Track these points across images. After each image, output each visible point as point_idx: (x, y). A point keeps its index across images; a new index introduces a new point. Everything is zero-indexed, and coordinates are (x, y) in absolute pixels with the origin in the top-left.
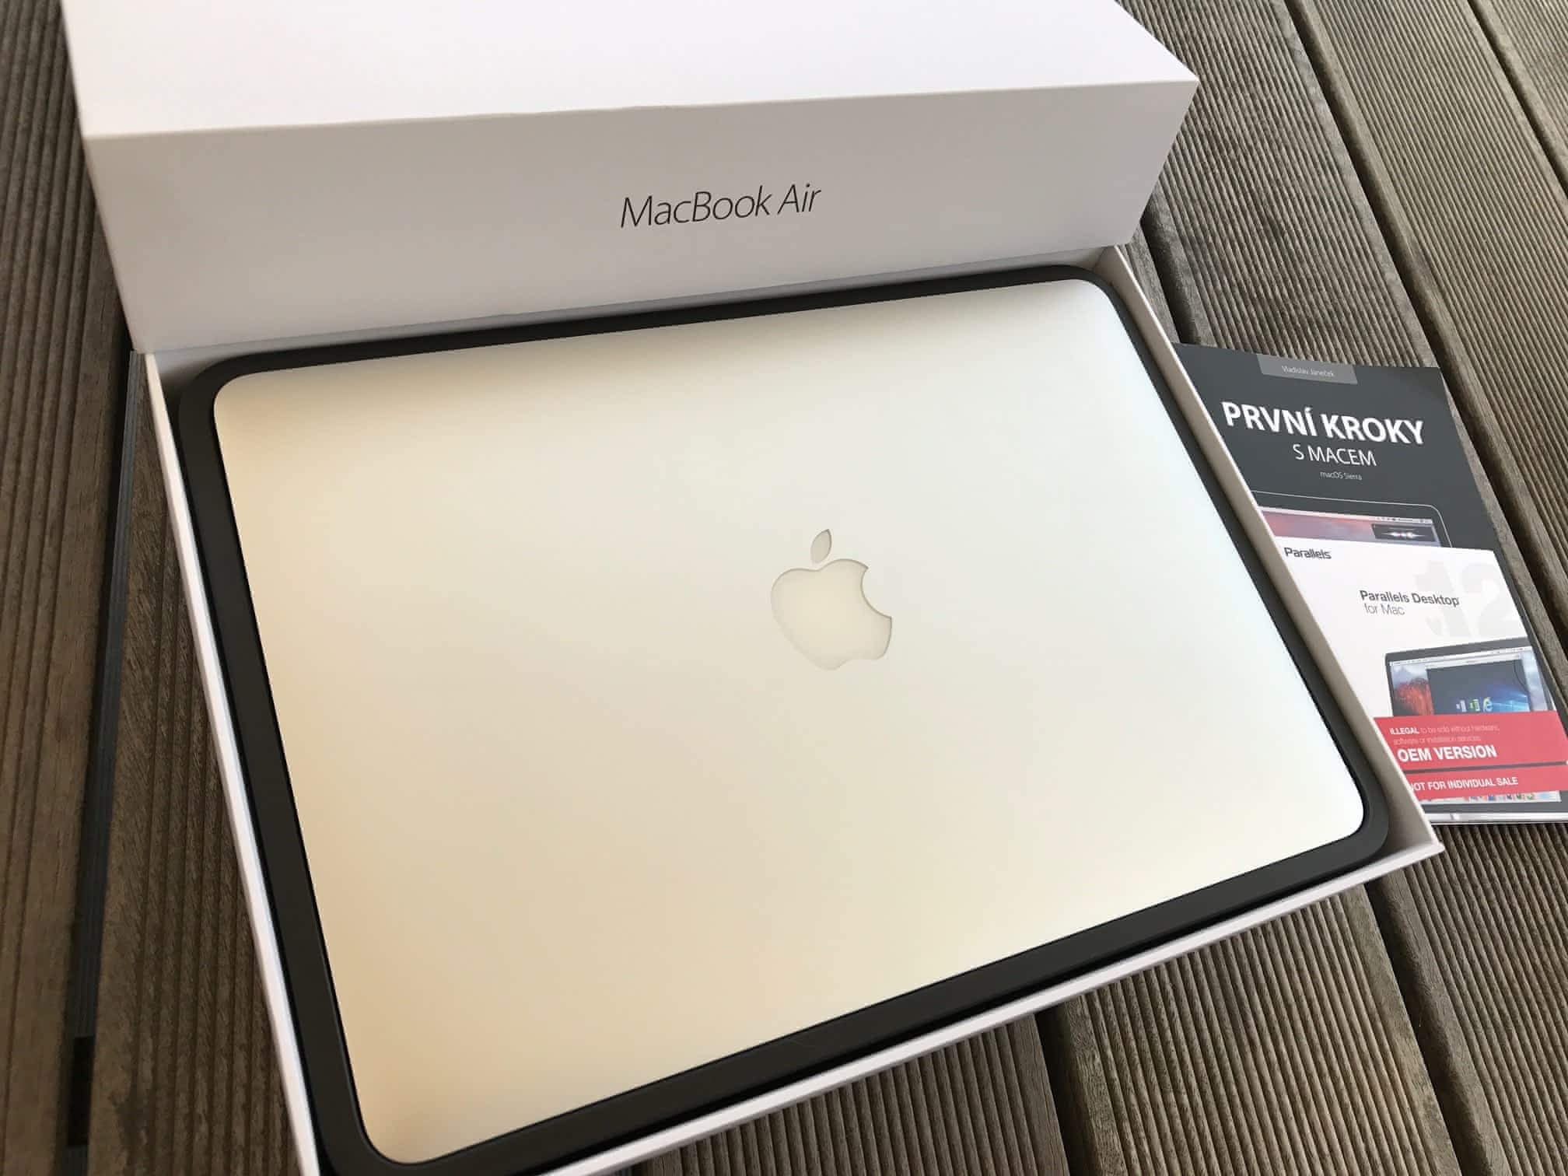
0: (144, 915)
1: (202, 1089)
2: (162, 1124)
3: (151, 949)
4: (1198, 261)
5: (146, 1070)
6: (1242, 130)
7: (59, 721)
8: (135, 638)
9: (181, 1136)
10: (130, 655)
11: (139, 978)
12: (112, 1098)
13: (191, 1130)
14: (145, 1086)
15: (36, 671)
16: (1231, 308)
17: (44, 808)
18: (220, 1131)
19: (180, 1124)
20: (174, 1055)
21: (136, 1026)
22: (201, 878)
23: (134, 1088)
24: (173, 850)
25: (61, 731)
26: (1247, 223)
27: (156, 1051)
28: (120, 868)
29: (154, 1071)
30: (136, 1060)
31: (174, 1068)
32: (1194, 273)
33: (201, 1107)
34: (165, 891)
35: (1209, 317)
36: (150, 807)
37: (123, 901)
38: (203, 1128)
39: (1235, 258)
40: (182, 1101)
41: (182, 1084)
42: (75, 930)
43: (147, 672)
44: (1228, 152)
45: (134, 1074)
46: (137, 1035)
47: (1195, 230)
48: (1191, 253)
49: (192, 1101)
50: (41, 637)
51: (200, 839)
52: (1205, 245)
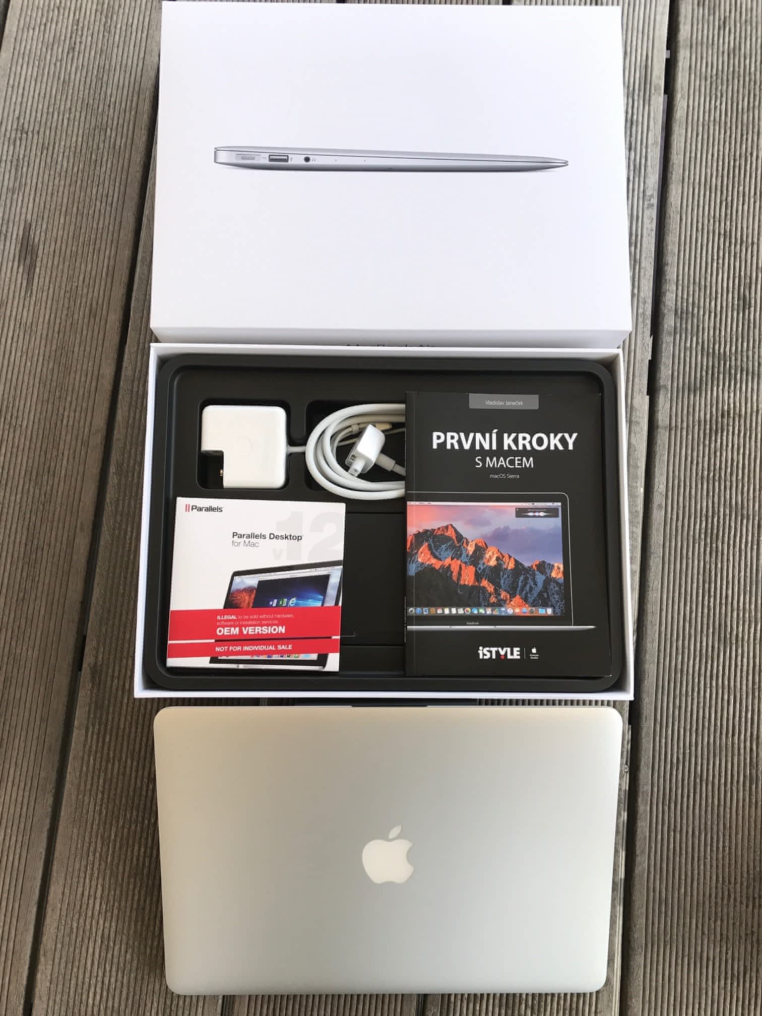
0: (104, 603)
1: (117, 668)
2: (103, 677)
3: (105, 616)
5: (100, 658)
7: (82, 524)
8: (110, 494)
9: (109, 682)
10: (108, 501)
11: (101, 624)
12: (89, 665)
13: (112, 681)
14: (99, 663)
15: (76, 503)
17: (75, 558)
18: (121, 683)
19: (109, 679)
20: (109, 655)
21: (98, 642)
22: (124, 593)
23: (96, 663)
24: (116, 580)
25: (82, 529)
27: (104, 651)
28: (98, 584)
29: (103, 658)
30: (97, 652)
31: (109, 658)
33: (116, 674)
34: (112, 596)
36: (109, 562)
37: (98, 597)
38: (116, 681)
40: (110, 671)
41: (111, 666)
42: (82, 603)
43: (113, 508)
45: (97, 658)
46: (98, 645)
49: (114, 671)
50: (78, 490)
51: (125, 578)
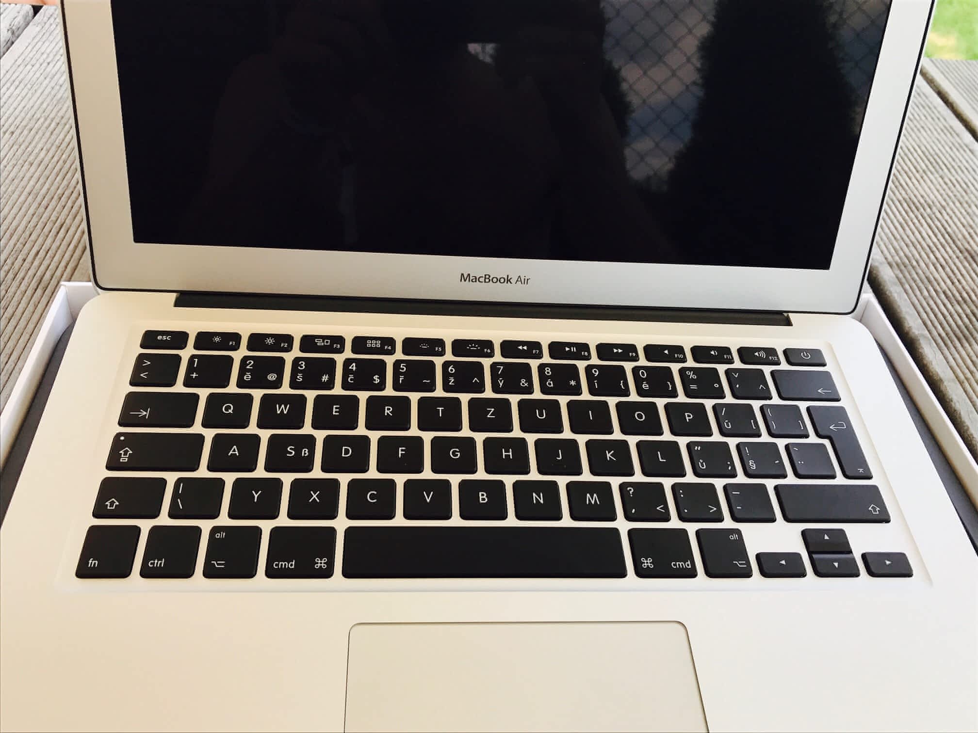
4: (905, 277)
6: (934, 196)
16: (938, 307)
26: (947, 252)
32: (902, 284)
35: (918, 313)
39: (939, 275)
44: (924, 210)
47: (900, 258)
48: (898, 272)
52: (910, 267)
